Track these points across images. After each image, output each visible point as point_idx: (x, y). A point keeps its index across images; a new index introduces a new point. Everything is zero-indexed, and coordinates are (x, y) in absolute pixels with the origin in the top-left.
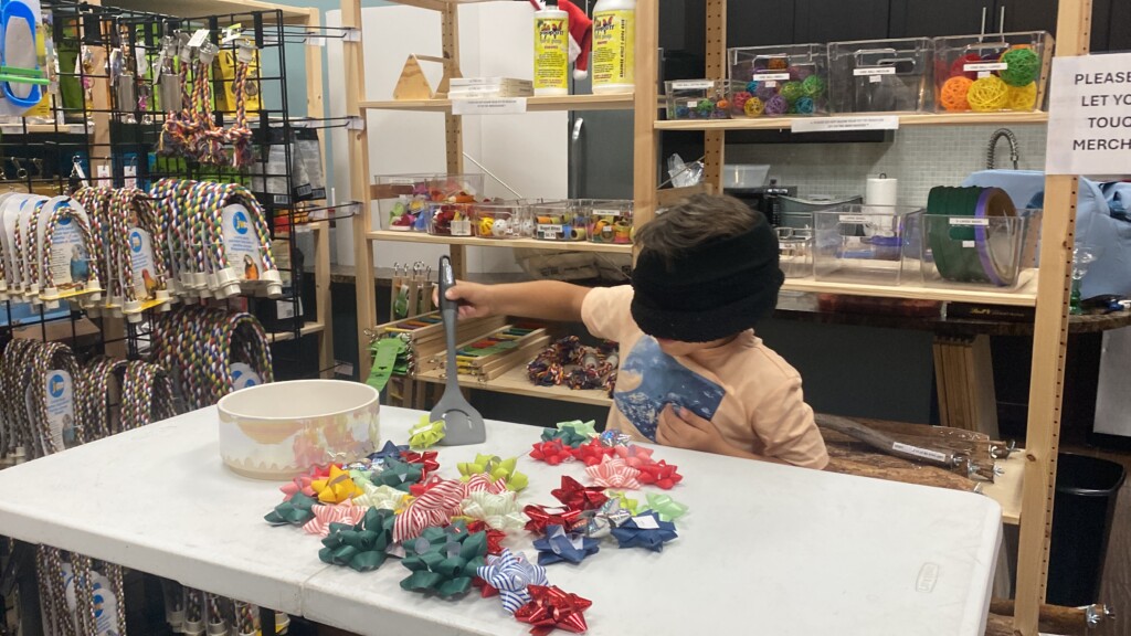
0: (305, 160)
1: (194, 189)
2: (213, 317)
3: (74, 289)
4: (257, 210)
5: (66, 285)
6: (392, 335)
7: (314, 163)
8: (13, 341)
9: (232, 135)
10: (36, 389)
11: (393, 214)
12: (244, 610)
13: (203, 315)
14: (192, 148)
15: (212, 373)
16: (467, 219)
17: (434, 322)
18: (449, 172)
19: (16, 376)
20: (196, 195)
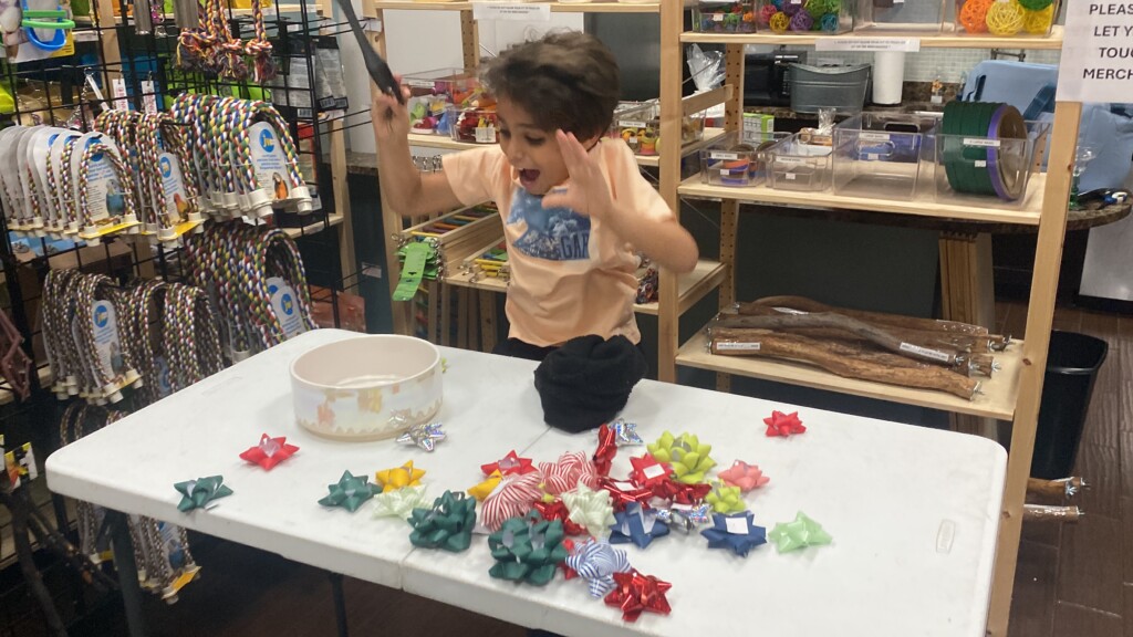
0: (326, 69)
1: (217, 107)
2: (244, 234)
3: (111, 224)
4: (282, 125)
5: (104, 220)
6: (420, 239)
7: (335, 73)
8: (51, 272)
9: (252, 49)
10: (82, 322)
13: (234, 232)
14: (211, 62)
15: (249, 291)
16: (491, 126)
17: (459, 223)
18: (466, 66)
19: (60, 309)
20: (220, 112)
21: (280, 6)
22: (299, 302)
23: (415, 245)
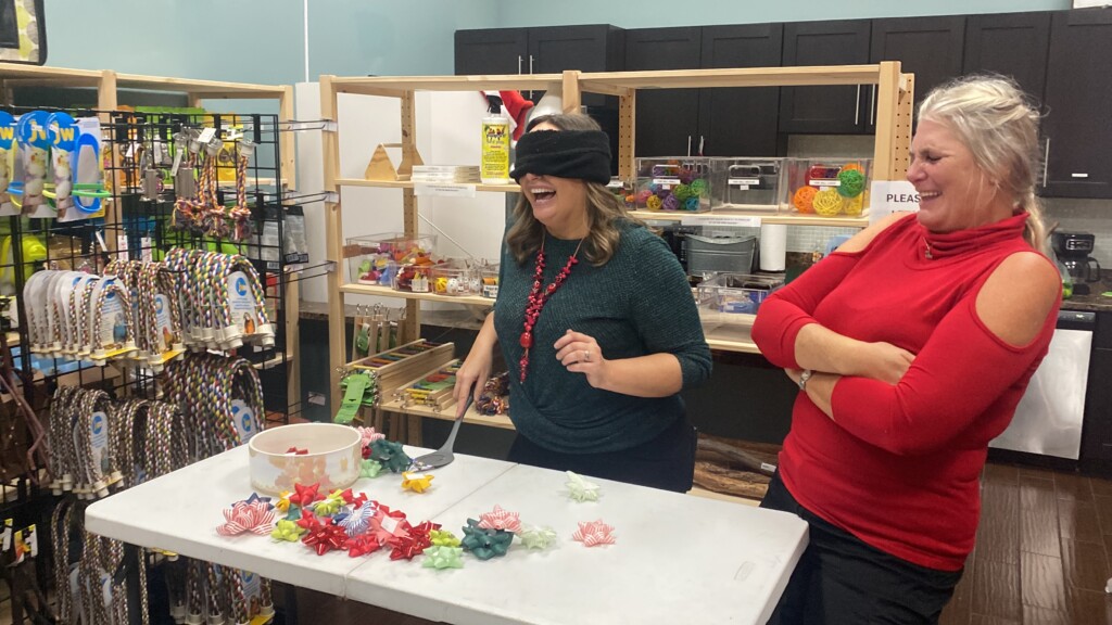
0: (293, 231)
1: (202, 259)
2: (215, 363)
3: (115, 349)
4: (254, 275)
5: (110, 345)
6: (360, 372)
7: (300, 235)
8: (59, 388)
9: (235, 215)
10: (83, 428)
11: (361, 270)
12: (240, 604)
13: (207, 361)
14: (200, 224)
15: (216, 409)
16: (425, 278)
17: (394, 359)
18: (406, 230)
19: (65, 418)
20: (204, 264)
21: (259, 179)
22: (256, 422)
23: (356, 376)
